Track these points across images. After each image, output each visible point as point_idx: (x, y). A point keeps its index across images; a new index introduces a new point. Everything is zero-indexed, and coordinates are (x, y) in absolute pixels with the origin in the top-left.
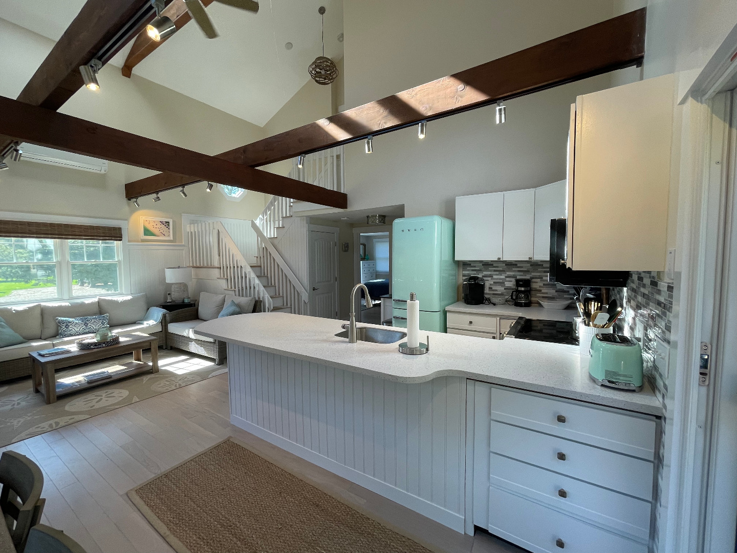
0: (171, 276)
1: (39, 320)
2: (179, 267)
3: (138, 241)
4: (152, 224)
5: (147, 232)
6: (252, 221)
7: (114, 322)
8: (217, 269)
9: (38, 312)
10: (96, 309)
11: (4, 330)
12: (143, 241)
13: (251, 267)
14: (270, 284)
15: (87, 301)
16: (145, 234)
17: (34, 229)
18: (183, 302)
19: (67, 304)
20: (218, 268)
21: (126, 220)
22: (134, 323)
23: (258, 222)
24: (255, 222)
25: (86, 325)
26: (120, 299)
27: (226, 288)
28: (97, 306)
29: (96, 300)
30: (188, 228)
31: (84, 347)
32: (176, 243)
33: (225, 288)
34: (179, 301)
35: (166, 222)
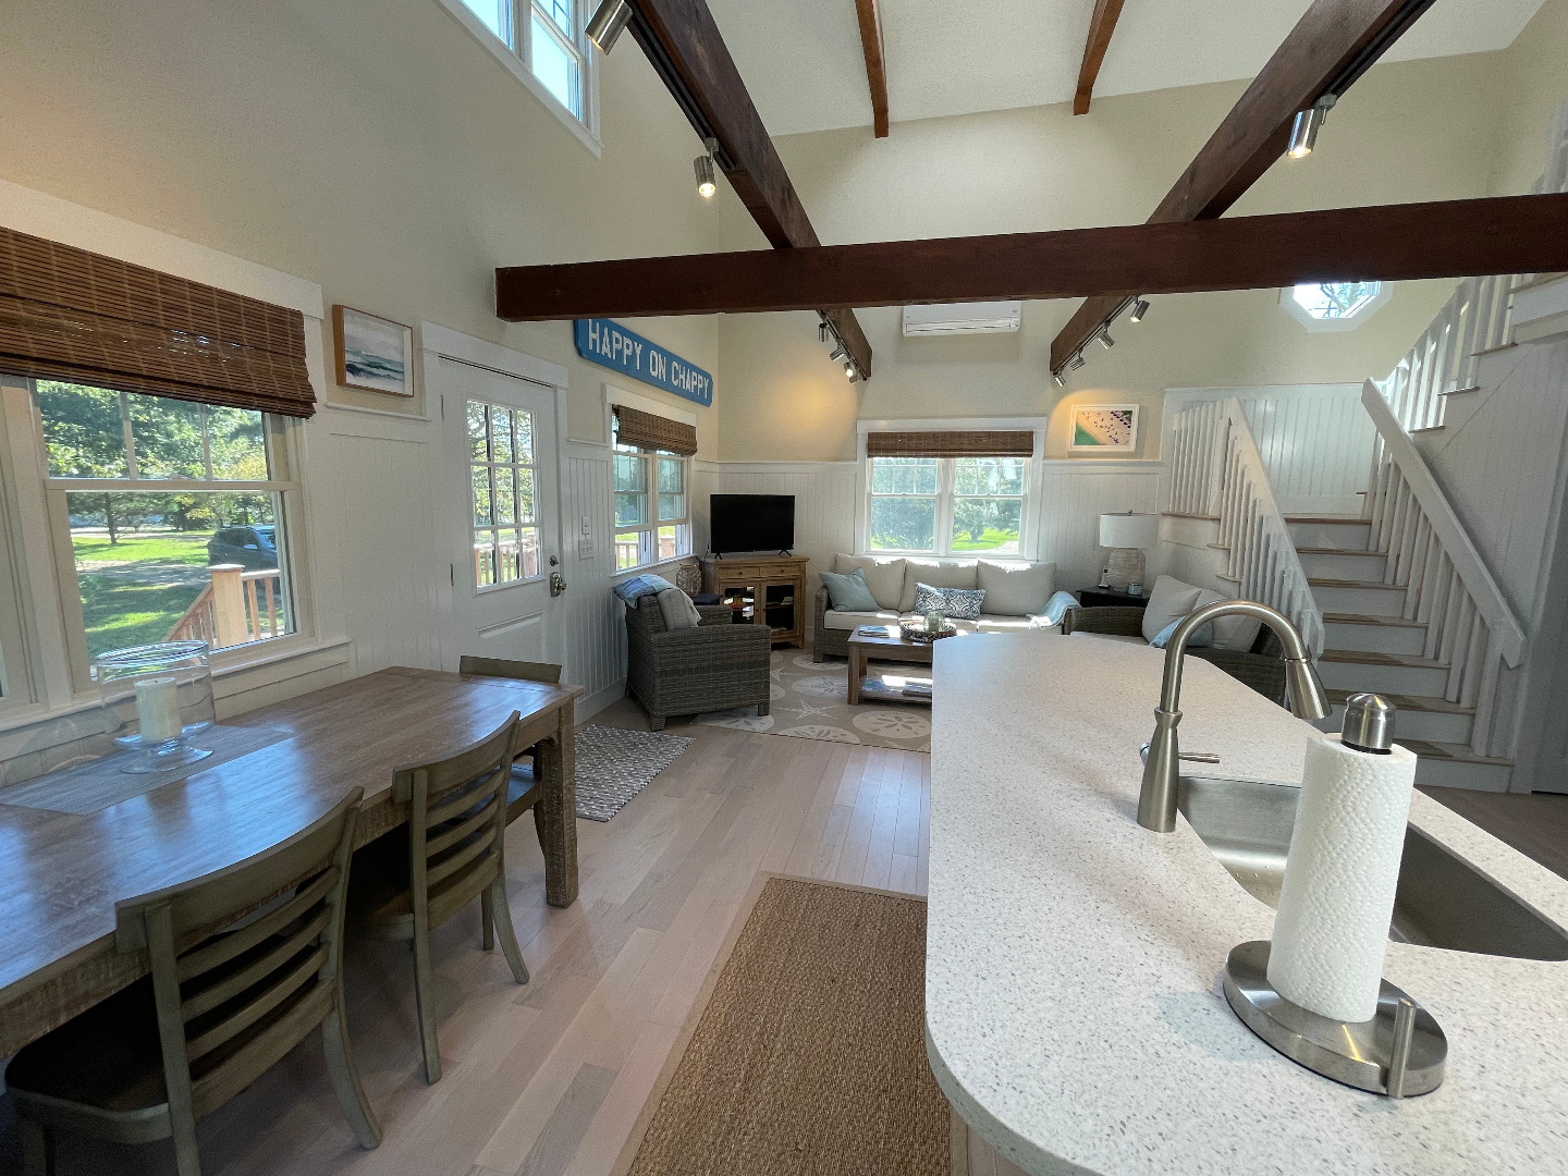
0: (1110, 533)
1: (899, 584)
2: (1130, 513)
3: (1063, 458)
4: (1093, 418)
5: (1082, 436)
6: (1368, 384)
7: (994, 605)
8: (1210, 523)
9: (901, 570)
10: (971, 579)
11: (858, 588)
12: (1072, 455)
13: (1288, 521)
14: (1389, 581)
15: (963, 564)
16: (1077, 442)
17: (913, 443)
18: (1127, 593)
19: (935, 563)
20: (1213, 519)
21: (1044, 415)
22: (1023, 616)
23: (1388, 387)
24: (1379, 385)
25: (948, 601)
26: (1009, 566)
27: (1222, 572)
28: (974, 574)
29: (974, 563)
30: (1174, 421)
31: (907, 635)
32: (1141, 458)
33: (1219, 574)
34: (1119, 588)
35: (1125, 413)
